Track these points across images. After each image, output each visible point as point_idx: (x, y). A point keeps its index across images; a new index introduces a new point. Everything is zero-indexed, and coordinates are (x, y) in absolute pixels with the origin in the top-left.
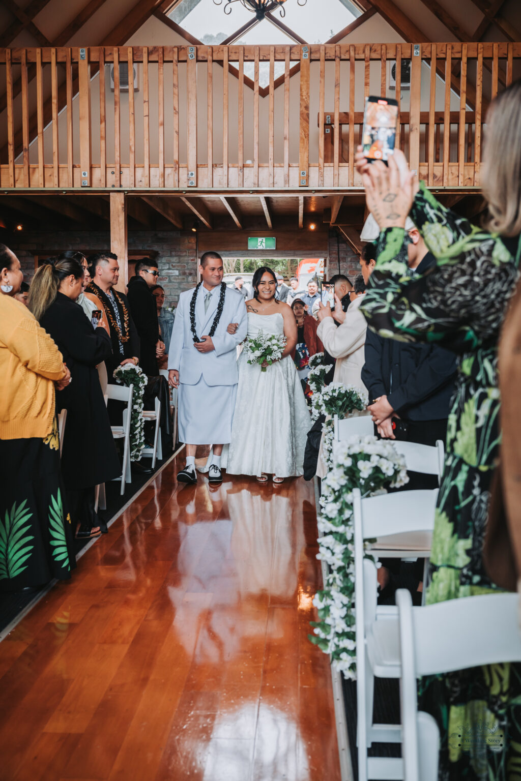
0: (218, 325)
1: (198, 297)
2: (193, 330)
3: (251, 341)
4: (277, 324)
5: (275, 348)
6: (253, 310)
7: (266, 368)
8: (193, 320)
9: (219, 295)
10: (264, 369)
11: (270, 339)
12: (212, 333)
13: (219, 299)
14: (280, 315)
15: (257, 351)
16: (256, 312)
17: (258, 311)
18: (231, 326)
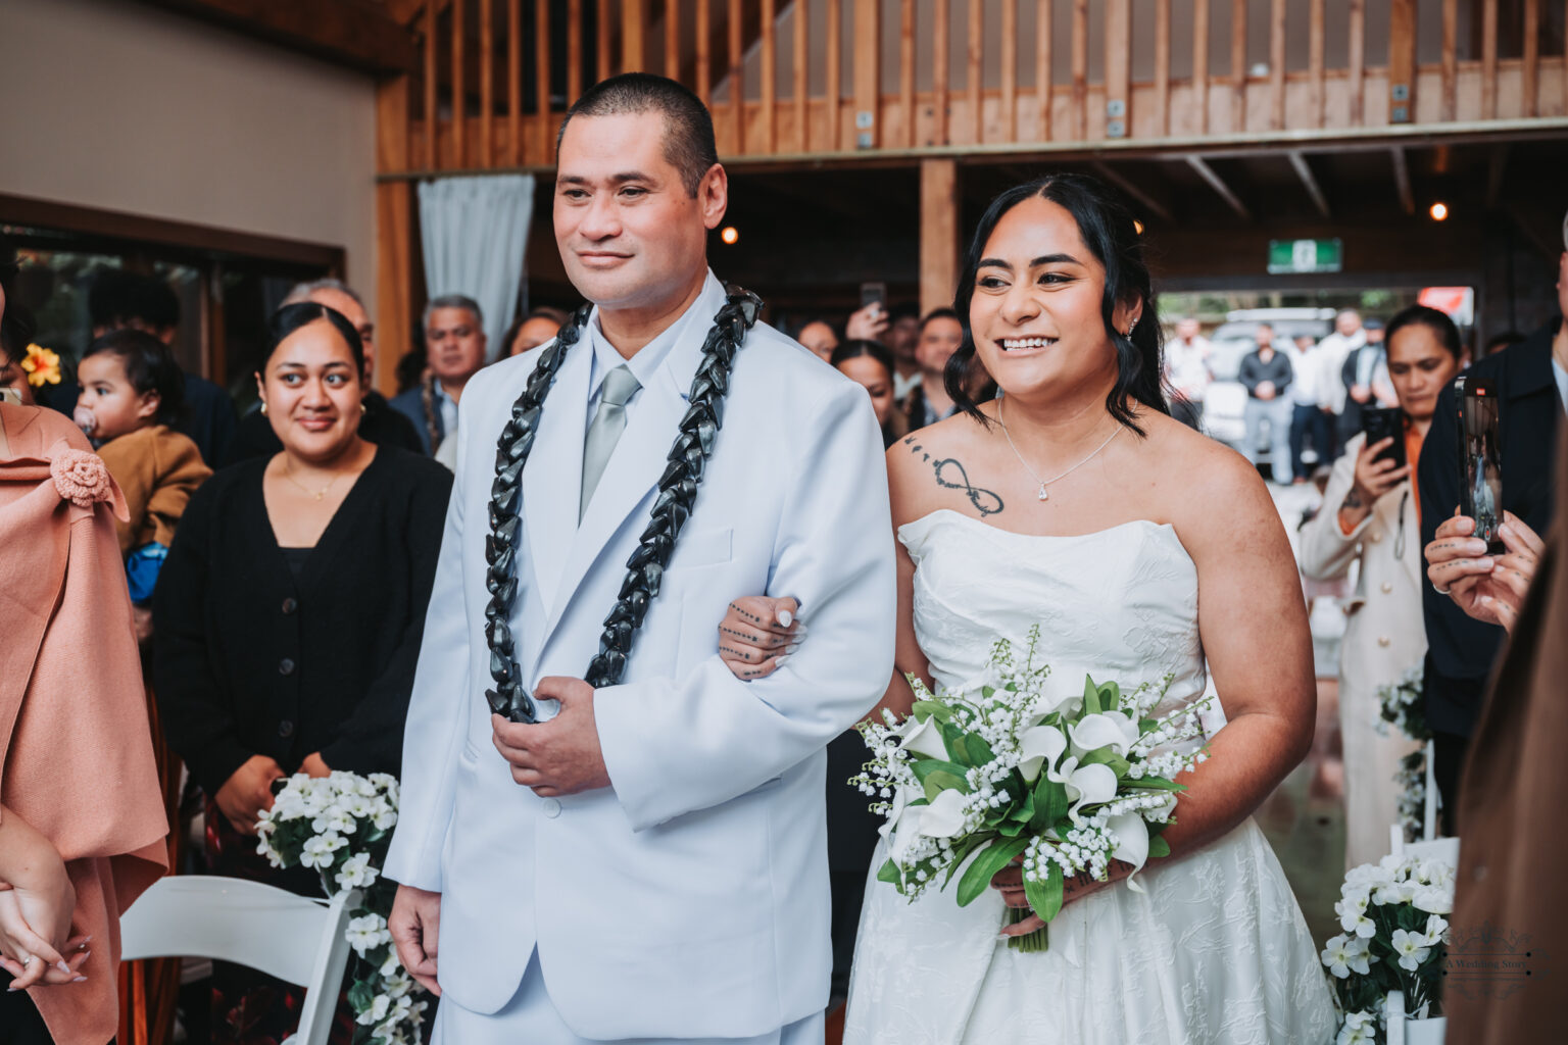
6: (974, 495)
16: (989, 512)
17: (1004, 501)
18: (739, 613)
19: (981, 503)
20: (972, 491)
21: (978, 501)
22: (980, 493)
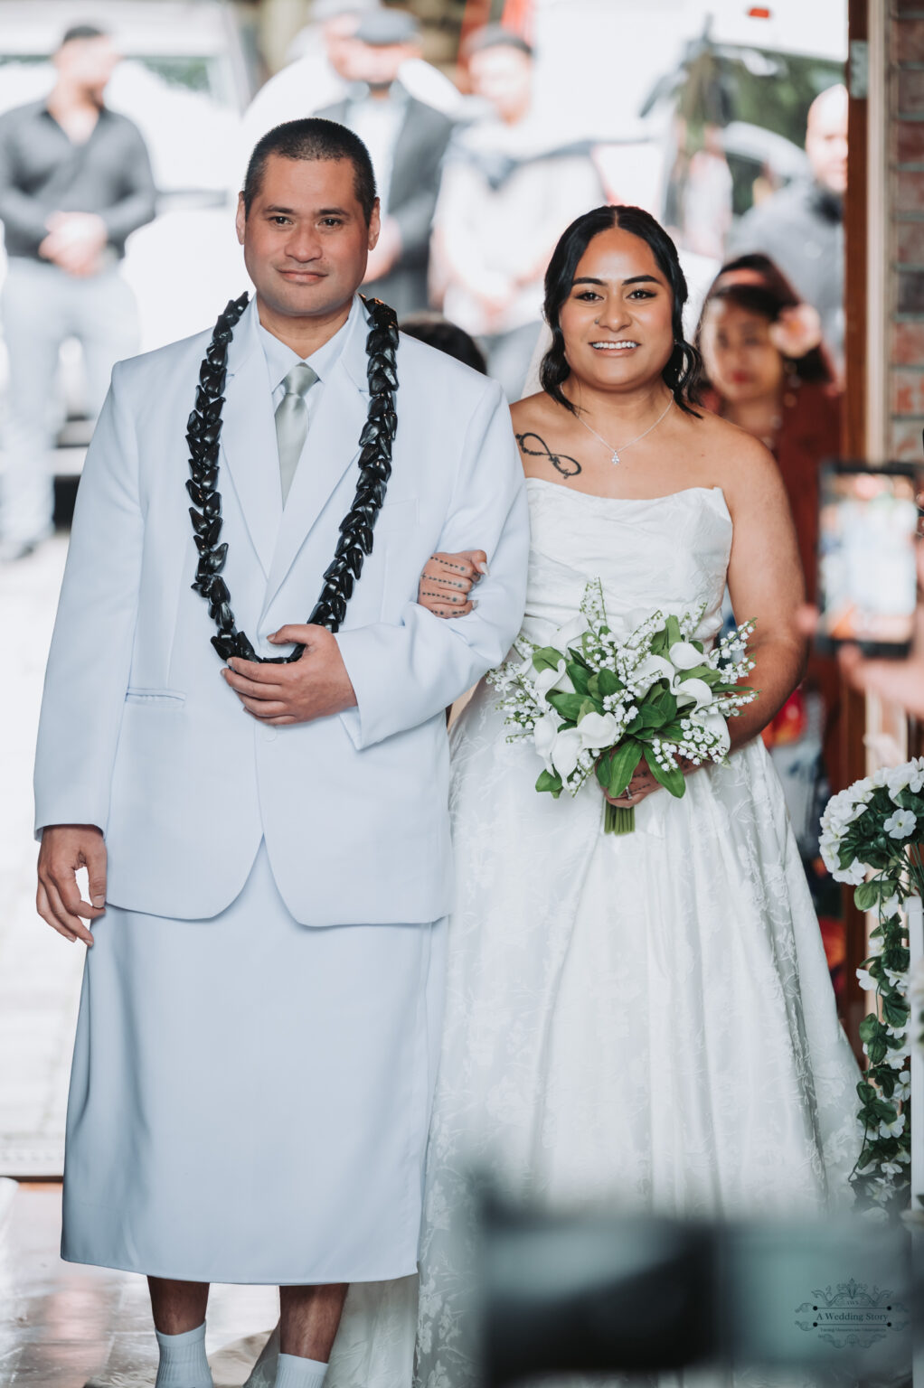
0: (368, 561)
1: (232, 391)
2: (211, 586)
3: (545, 659)
4: (695, 556)
5: (696, 689)
6: (555, 461)
7: (631, 809)
8: (207, 530)
9: (364, 382)
10: (618, 817)
11: (661, 642)
12: (330, 610)
13: (359, 407)
14: (714, 500)
15: (594, 715)
16: (570, 474)
17: (581, 465)
18: (442, 565)
19: (563, 466)
20: (553, 457)
21: (559, 465)
22: (560, 458)
